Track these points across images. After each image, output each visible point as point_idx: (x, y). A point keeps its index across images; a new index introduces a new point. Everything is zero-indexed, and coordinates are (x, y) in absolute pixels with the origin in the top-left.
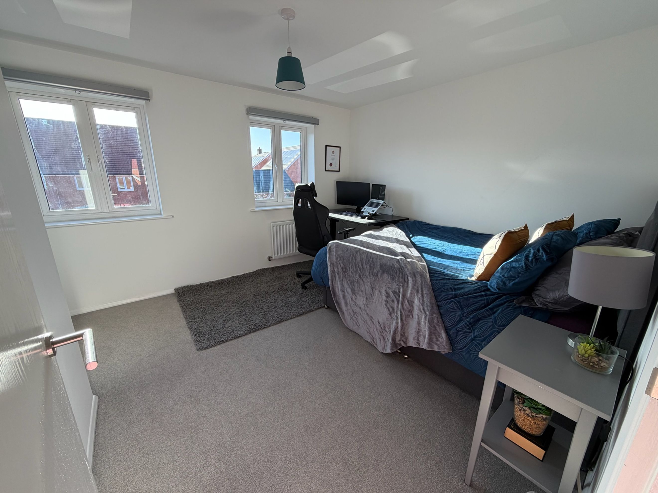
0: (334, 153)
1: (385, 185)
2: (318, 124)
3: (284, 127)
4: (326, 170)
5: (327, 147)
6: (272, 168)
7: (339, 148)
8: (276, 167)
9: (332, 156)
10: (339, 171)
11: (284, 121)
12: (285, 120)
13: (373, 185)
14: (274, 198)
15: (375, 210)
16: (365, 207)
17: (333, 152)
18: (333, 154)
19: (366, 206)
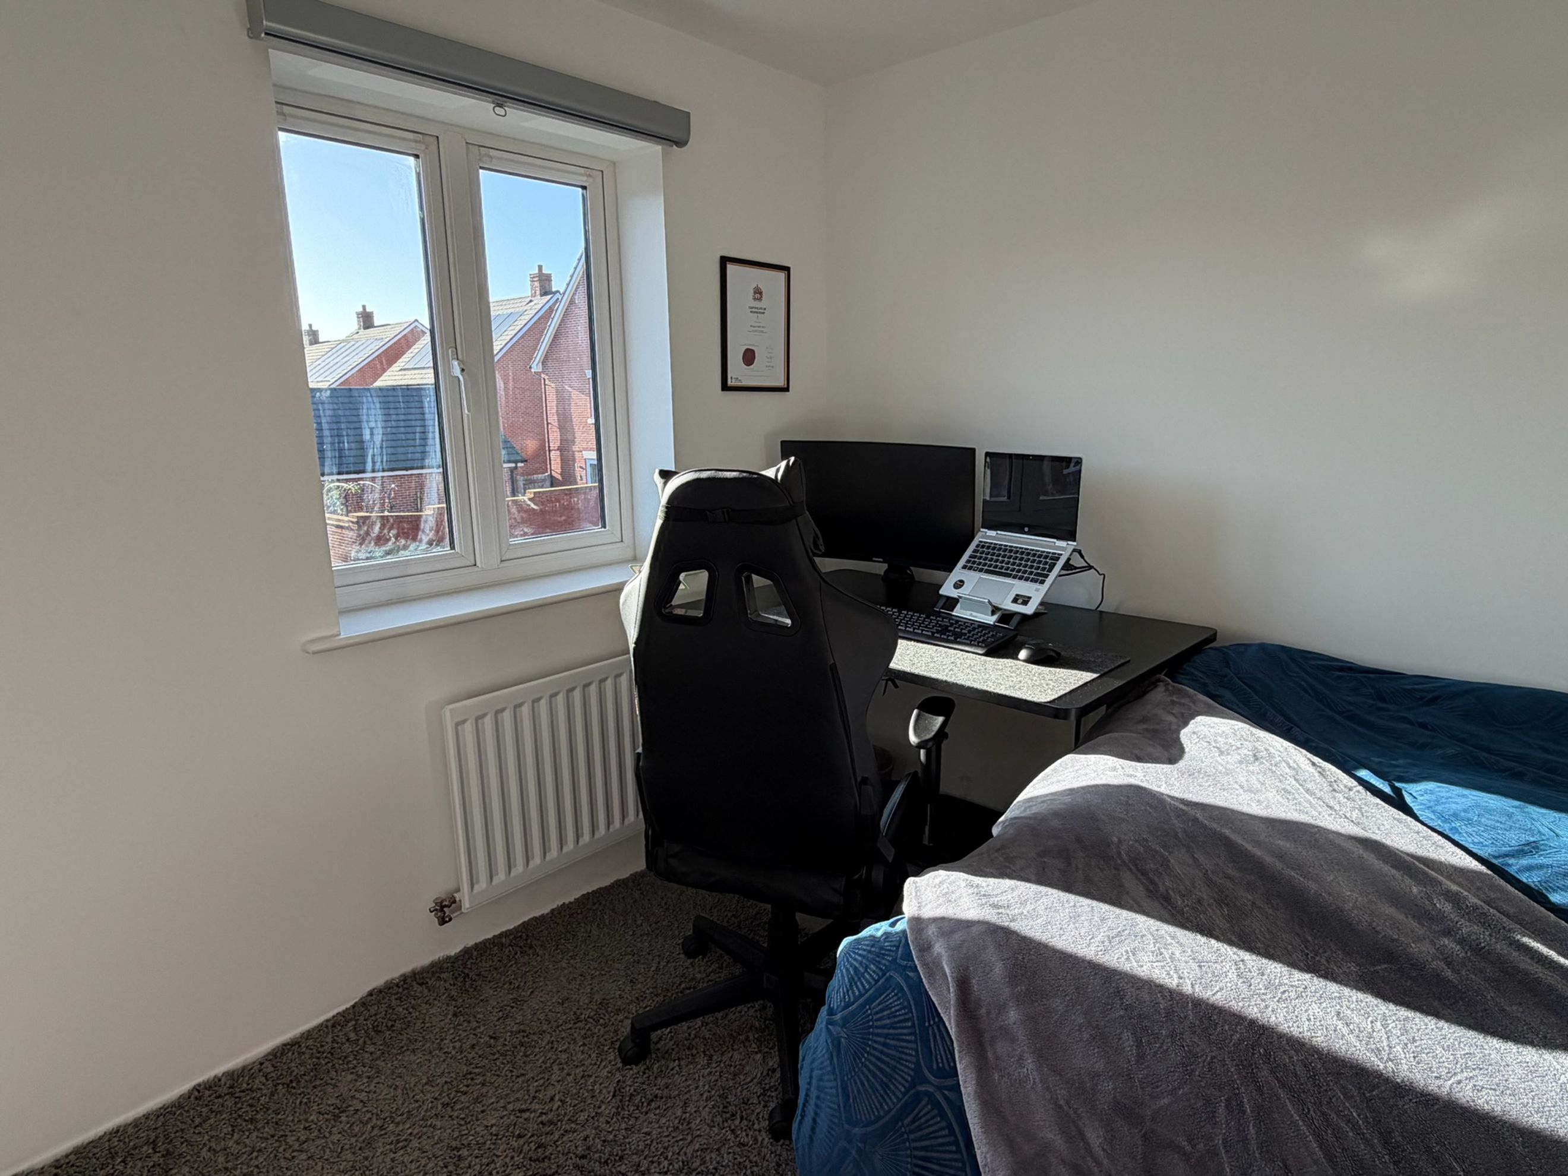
0: (760, 299)
1: (1079, 461)
2: (681, 143)
3: (493, 153)
4: (725, 387)
5: (731, 268)
6: (430, 379)
7: (782, 275)
8: (457, 371)
9: (754, 311)
10: (786, 389)
11: (500, 106)
12: (502, 97)
13: (987, 454)
14: (453, 547)
15: (1037, 593)
16: (958, 573)
17: (758, 293)
18: (757, 304)
19: (964, 567)
